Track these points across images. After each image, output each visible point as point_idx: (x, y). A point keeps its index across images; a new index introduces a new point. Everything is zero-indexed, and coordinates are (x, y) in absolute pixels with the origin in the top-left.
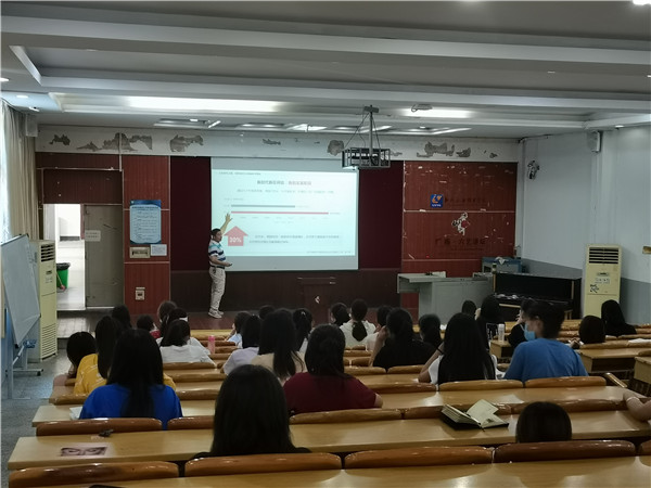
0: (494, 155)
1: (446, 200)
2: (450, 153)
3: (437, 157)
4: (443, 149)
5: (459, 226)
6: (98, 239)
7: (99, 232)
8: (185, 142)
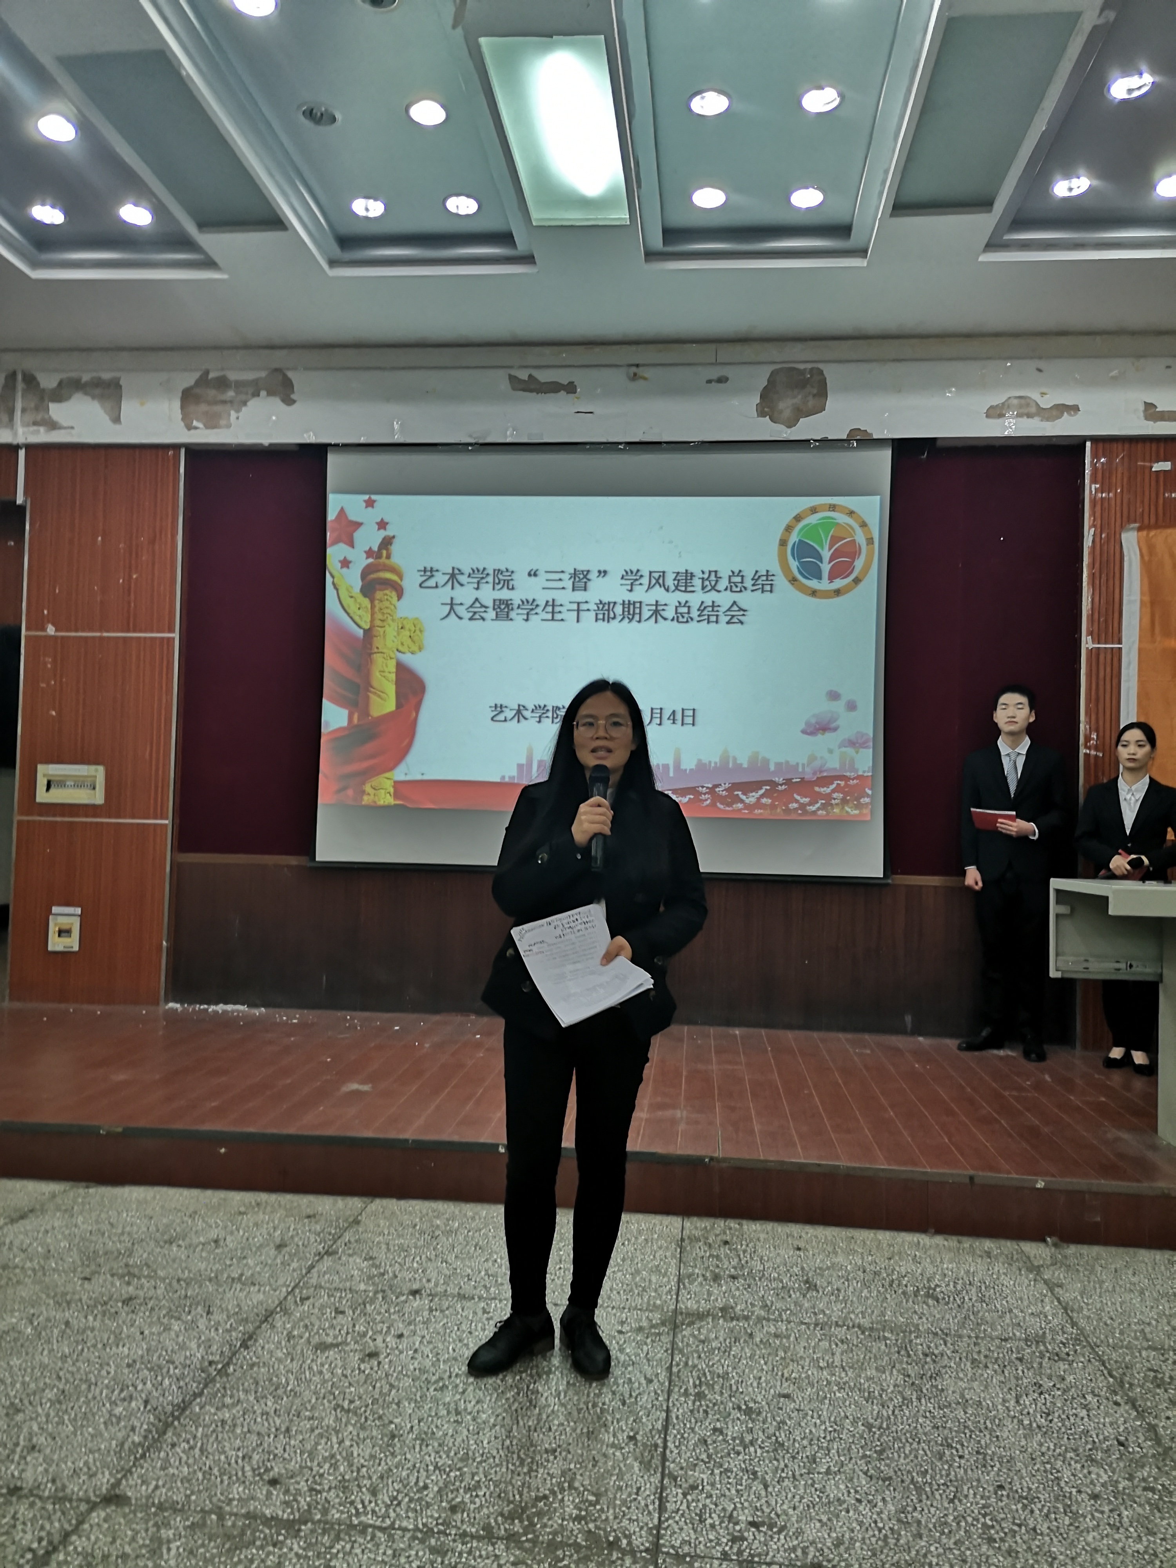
8: (231, 394)
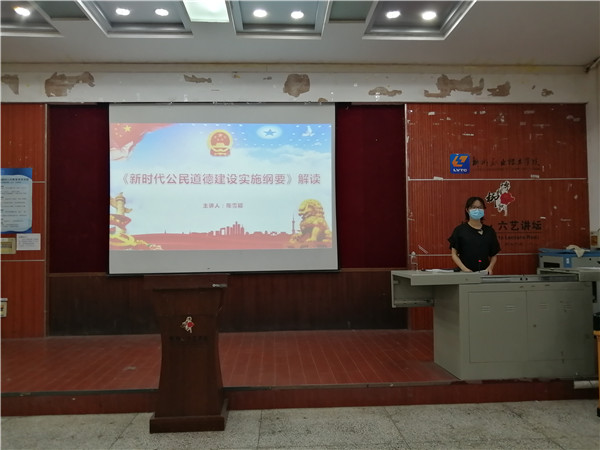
0: (548, 93)
1: (475, 162)
2: (478, 91)
3: (456, 97)
4: (466, 84)
5: (498, 202)
8: (66, 82)
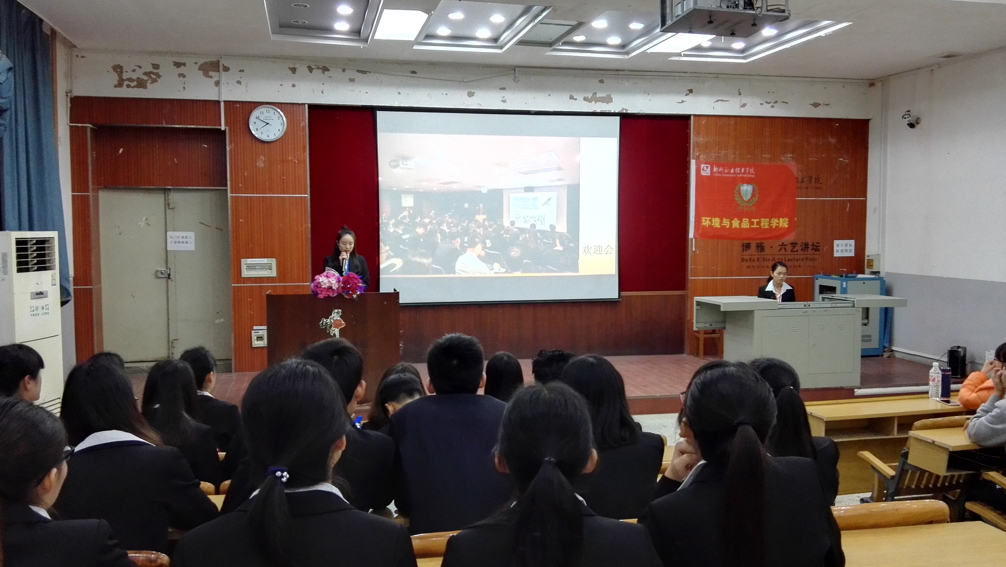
6: (191, 246)
7: (191, 235)
